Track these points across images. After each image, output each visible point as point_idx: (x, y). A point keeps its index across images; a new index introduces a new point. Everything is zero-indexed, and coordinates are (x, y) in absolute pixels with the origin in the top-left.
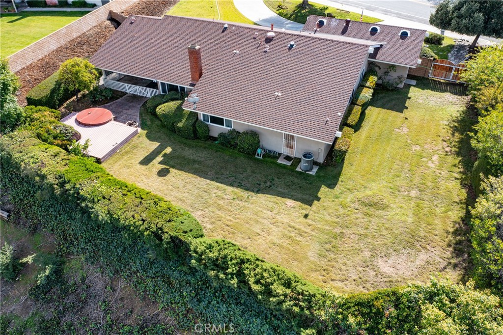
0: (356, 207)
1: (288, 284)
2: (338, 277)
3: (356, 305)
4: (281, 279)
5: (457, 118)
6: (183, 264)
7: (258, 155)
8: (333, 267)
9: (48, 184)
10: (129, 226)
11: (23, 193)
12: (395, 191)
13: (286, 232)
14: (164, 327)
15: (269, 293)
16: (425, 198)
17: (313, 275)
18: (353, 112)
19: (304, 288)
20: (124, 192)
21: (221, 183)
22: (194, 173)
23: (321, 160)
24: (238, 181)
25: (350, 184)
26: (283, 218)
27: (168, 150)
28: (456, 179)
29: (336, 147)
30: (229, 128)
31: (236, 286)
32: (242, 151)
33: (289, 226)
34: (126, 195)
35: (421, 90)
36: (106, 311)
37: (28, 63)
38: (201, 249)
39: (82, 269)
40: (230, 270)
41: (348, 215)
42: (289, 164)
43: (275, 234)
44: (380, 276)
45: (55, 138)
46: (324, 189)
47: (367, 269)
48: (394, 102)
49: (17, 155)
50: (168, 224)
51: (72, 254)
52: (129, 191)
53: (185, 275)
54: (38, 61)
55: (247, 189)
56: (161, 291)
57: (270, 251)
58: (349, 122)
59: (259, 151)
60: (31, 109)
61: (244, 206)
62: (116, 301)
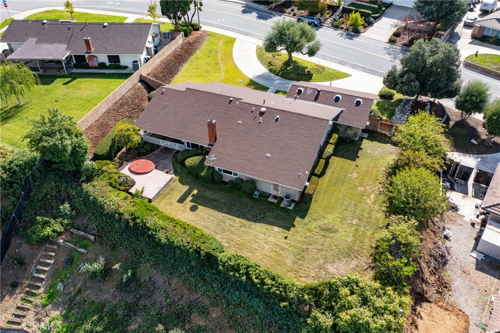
0: (318, 231)
1: (273, 279)
2: (303, 275)
3: (310, 289)
4: (270, 276)
5: (392, 165)
6: (212, 268)
7: (255, 195)
8: (301, 269)
9: (124, 219)
10: (180, 246)
11: (103, 223)
12: (343, 220)
13: (273, 248)
14: (203, 305)
15: (263, 283)
16: (362, 225)
17: (289, 274)
18: (319, 164)
19: (282, 281)
20: (174, 225)
21: (232, 215)
22: (214, 209)
23: (297, 199)
24: (243, 214)
25: (315, 216)
26: (272, 239)
27: (195, 192)
28: (383, 211)
29: (306, 192)
30: (236, 177)
31: (245, 280)
32: (244, 193)
33: (275, 244)
34: (175, 226)
35: (371, 142)
36: (167, 298)
37: (89, 124)
38: (225, 260)
39: (149, 272)
40: (241, 272)
41: (312, 237)
42: (276, 201)
43: (266, 249)
44: (328, 274)
45: (120, 185)
46: (298, 219)
47: (321, 270)
48: (350, 153)
49: (101, 199)
50: (204, 245)
51: (141, 263)
52: (176, 224)
53: (214, 275)
54: (95, 122)
55: (249, 220)
56: (200, 285)
57: (264, 260)
58: (315, 172)
59: (256, 193)
60: (100, 163)
61: (247, 231)
62: (172, 291)
